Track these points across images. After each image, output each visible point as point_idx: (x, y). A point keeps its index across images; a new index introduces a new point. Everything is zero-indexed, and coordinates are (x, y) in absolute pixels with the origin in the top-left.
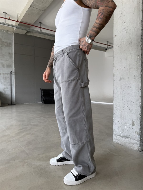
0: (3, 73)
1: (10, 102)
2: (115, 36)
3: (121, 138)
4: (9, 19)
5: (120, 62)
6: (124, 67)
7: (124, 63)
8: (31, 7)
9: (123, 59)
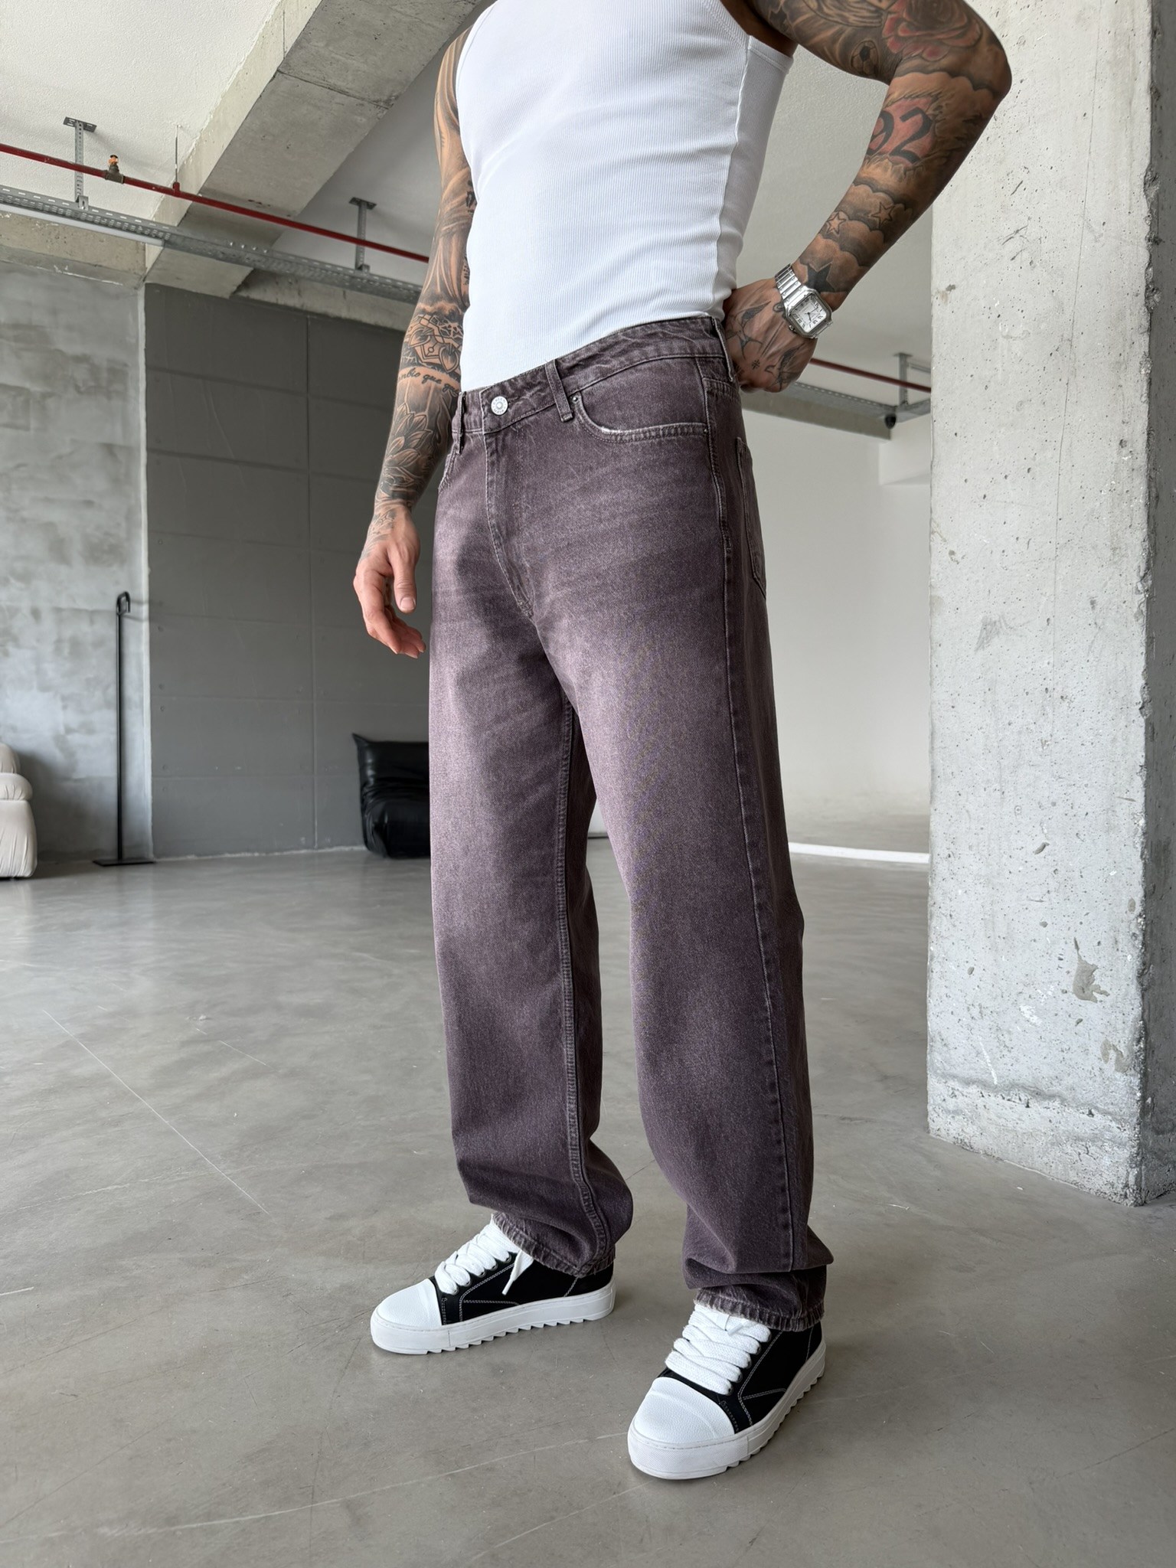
0: (58, 610)
1: (107, 843)
3: (993, 1100)
4: (113, 174)
5: (985, 496)
6: (1017, 538)
7: (1012, 502)
8: (282, 73)
9: (1006, 477)
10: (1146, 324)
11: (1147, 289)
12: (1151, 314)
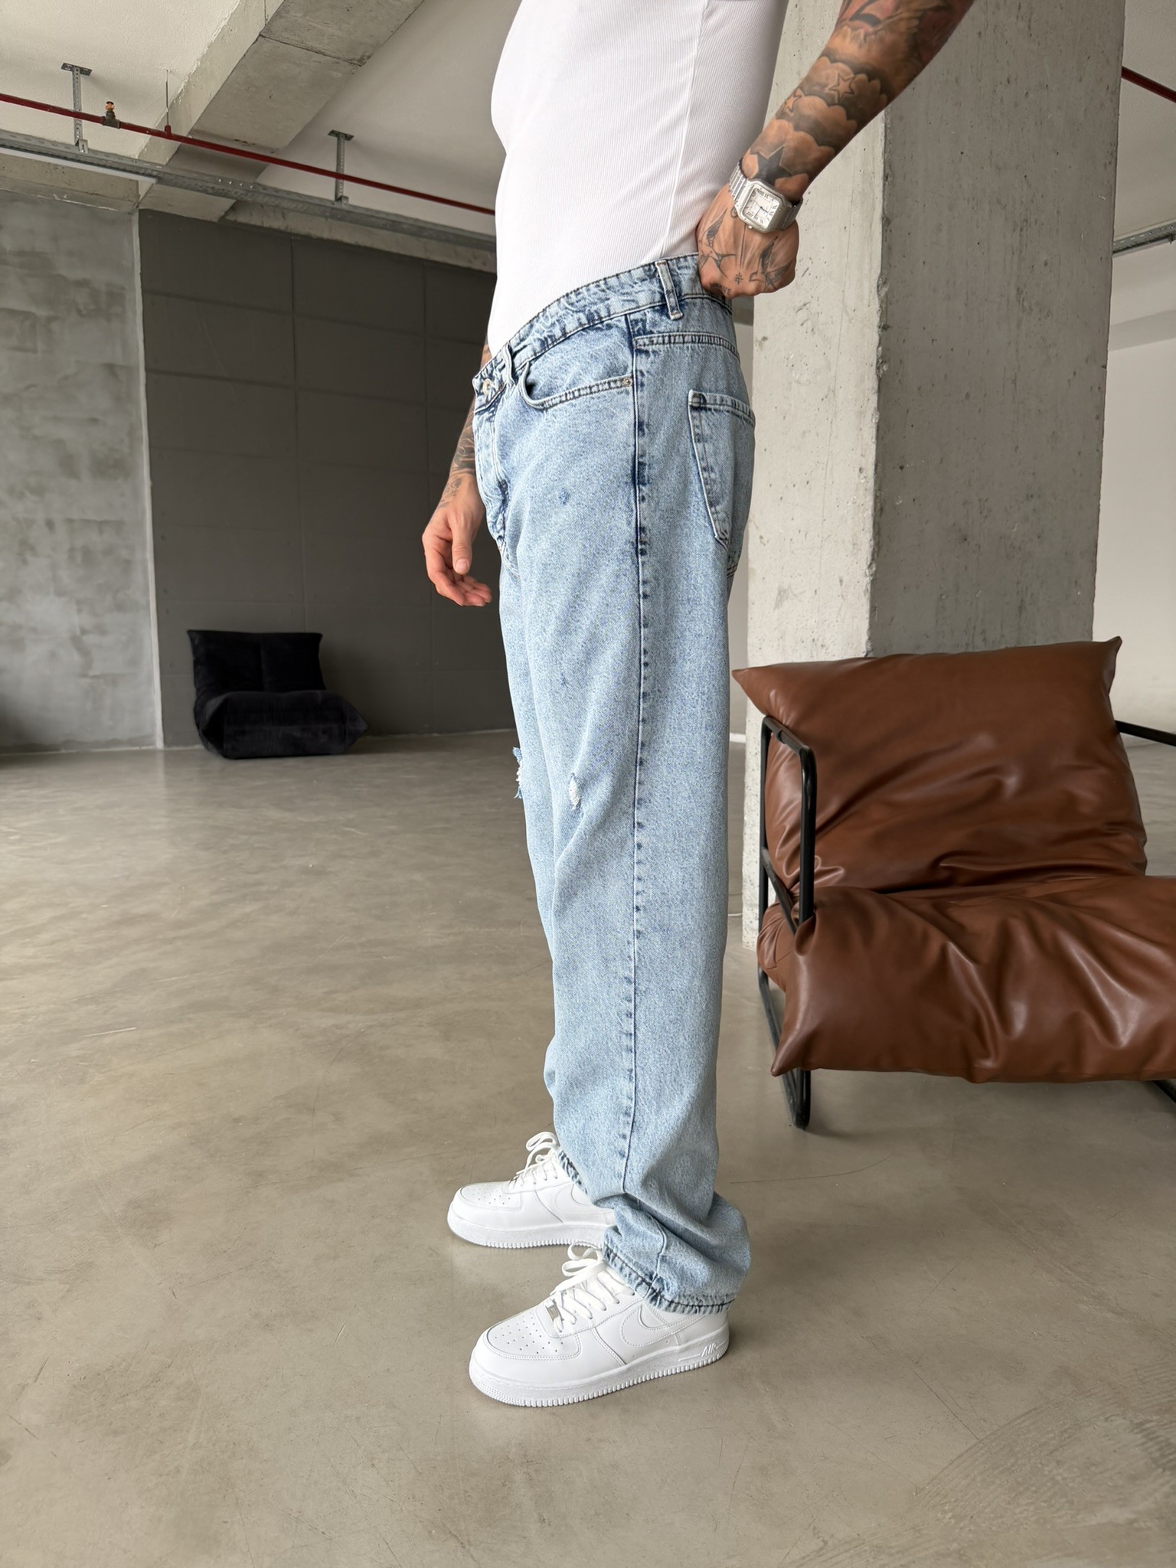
0: (70, 521)
2: (761, 345)
4: (109, 120)
5: (781, 498)
6: (799, 531)
7: (797, 505)
8: (263, 36)
9: (794, 486)
10: (876, 387)
11: (878, 362)
12: (880, 380)
